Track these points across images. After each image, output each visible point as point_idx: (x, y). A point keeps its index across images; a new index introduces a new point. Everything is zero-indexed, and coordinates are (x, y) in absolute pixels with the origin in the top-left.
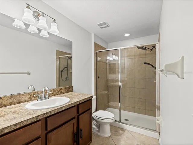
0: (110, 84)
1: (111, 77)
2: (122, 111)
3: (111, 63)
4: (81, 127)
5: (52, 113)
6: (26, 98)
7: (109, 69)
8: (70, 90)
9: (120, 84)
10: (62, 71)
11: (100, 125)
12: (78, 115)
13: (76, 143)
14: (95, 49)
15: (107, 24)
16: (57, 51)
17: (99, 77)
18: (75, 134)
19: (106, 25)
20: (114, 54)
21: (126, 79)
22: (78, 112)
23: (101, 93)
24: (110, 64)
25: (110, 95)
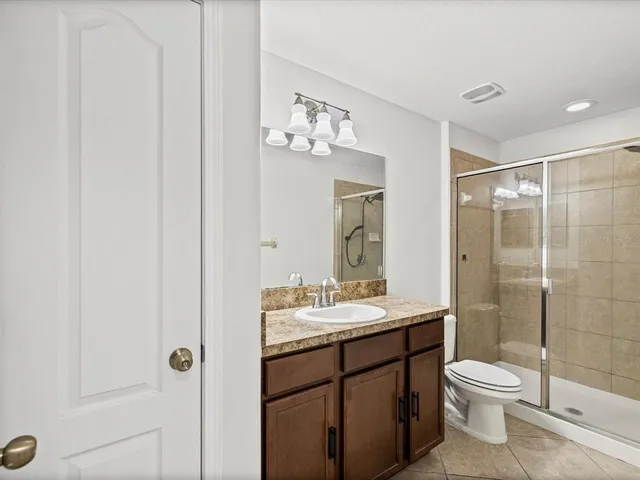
0: (505, 282)
1: (511, 256)
2: (551, 377)
3: (513, 207)
4: (414, 388)
5: (354, 335)
6: (290, 298)
7: (503, 228)
8: (381, 289)
9: (545, 282)
10: (348, 239)
11: (468, 401)
12: (406, 353)
13: (402, 424)
14: (454, 169)
15: (497, 89)
16: (336, 181)
17: (464, 257)
18: (400, 401)
19: (493, 92)
20: (524, 179)
21: (575, 265)
22: (407, 347)
23: (474, 307)
24: (505, 214)
25: (504, 320)
